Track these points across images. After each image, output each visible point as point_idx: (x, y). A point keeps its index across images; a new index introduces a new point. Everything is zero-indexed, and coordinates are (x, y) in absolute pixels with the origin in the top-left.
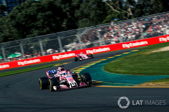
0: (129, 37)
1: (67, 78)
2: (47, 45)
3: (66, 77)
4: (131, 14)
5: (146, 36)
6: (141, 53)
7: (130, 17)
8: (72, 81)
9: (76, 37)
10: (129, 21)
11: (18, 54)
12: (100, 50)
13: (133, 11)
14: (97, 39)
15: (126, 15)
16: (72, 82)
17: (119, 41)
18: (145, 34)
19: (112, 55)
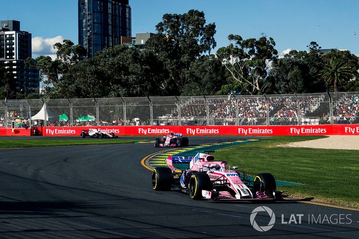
0: (249, 119)
1: (228, 177)
2: (134, 111)
3: (226, 175)
4: (258, 88)
5: (273, 122)
6: (261, 145)
7: (256, 93)
8: (240, 186)
9: (176, 107)
10: (252, 97)
11: (91, 118)
12: (205, 131)
13: (261, 84)
14: (204, 114)
15: (250, 88)
16: (242, 188)
17: (233, 123)
18: (272, 119)
19: (220, 141)
